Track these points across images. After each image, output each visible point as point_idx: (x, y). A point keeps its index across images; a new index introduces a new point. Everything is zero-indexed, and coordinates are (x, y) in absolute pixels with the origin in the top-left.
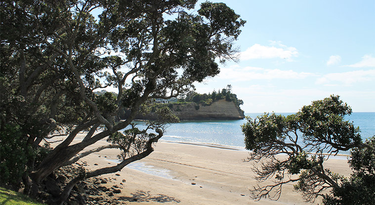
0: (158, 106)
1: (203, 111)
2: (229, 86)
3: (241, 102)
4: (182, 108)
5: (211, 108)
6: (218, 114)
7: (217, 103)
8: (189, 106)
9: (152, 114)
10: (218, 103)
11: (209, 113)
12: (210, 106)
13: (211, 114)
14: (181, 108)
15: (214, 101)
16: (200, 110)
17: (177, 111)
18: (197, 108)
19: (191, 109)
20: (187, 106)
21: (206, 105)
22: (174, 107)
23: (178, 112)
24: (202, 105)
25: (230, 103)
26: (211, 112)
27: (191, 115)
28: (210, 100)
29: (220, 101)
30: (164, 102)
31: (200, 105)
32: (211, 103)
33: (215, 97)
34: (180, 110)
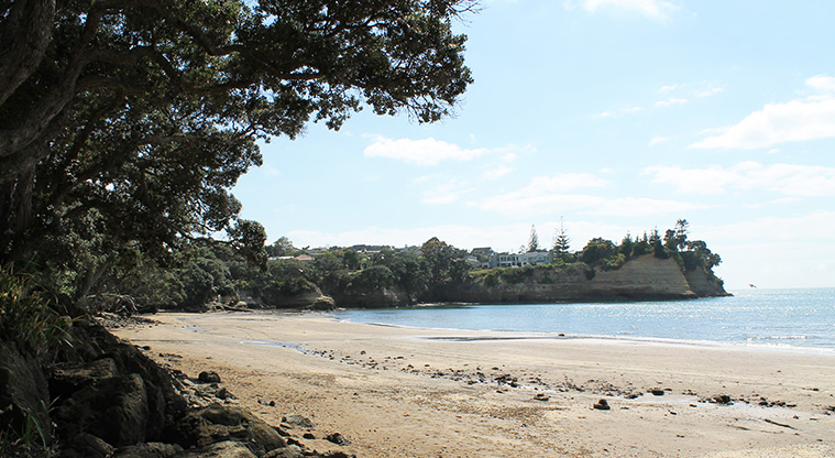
0: (501, 272)
1: (602, 280)
2: (682, 223)
3: (716, 260)
4: (555, 277)
5: (621, 274)
6: (635, 286)
7: (635, 264)
8: (571, 271)
9: (489, 290)
10: (637, 264)
11: (615, 287)
12: (619, 271)
13: (620, 287)
14: (552, 276)
15: (628, 259)
16: (596, 279)
17: (544, 282)
18: (590, 275)
19: (576, 278)
20: (568, 272)
21: (610, 268)
22: (538, 274)
23: (547, 286)
24: (603, 269)
25: (664, 263)
26: (620, 283)
27: (576, 291)
28: (621, 256)
29: (642, 258)
30: (519, 265)
31: (597, 269)
32: (621, 264)
33: (631, 249)
34: (550, 282)
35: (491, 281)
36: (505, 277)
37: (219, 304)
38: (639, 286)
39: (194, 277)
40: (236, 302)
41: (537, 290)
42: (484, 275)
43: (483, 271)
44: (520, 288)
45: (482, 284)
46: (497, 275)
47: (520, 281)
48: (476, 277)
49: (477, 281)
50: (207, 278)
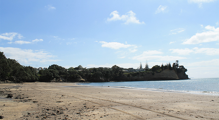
0: (131, 73)
1: (156, 75)
2: (177, 61)
3: (186, 70)
5: (161, 74)
6: (164, 77)
7: (164, 71)
8: (148, 73)
11: (159, 77)
13: (161, 77)
14: (144, 74)
17: (142, 76)
18: (153, 74)
19: (150, 75)
21: (159, 72)
22: (140, 74)
23: (142, 77)
25: (171, 71)
27: (150, 78)
28: (161, 69)
29: (166, 70)
30: (136, 72)
31: (155, 73)
32: (161, 71)
33: (164, 68)
34: (143, 76)
35: (128, 76)
36: (132, 75)
37: (55, 81)
38: (165, 77)
39: (47, 74)
40: (60, 80)
41: (140, 78)
42: (127, 74)
43: (127, 73)
44: (136, 77)
45: (126, 76)
46: (130, 74)
47: (136, 75)
48: (125, 75)
49: (125, 76)
50: (51, 74)
